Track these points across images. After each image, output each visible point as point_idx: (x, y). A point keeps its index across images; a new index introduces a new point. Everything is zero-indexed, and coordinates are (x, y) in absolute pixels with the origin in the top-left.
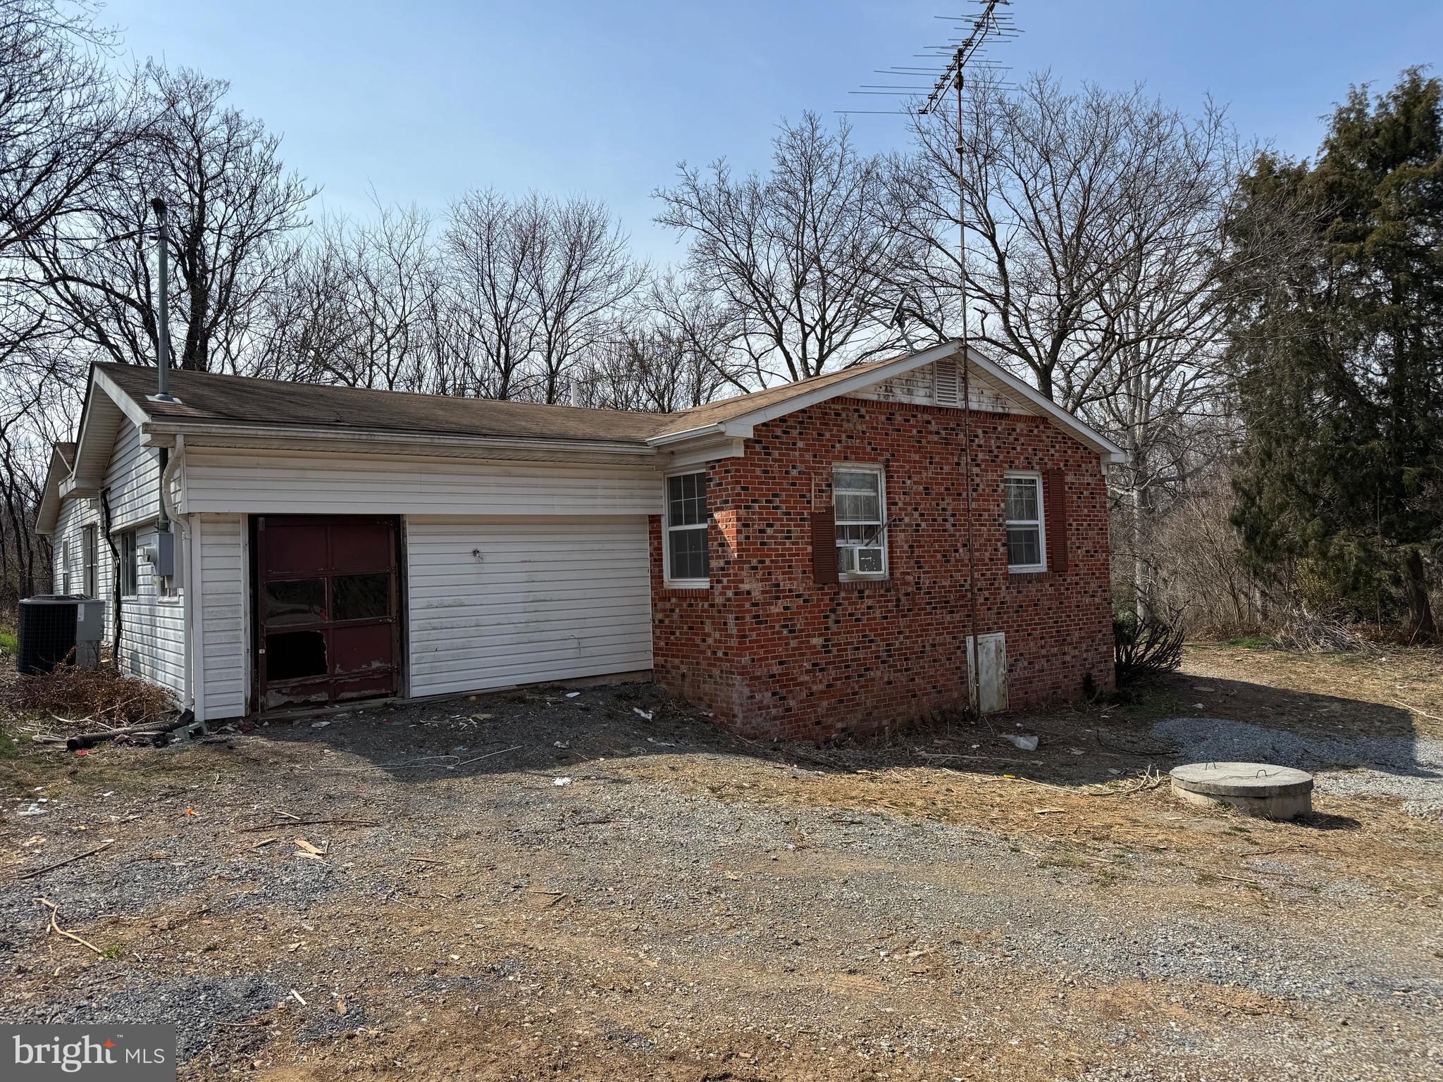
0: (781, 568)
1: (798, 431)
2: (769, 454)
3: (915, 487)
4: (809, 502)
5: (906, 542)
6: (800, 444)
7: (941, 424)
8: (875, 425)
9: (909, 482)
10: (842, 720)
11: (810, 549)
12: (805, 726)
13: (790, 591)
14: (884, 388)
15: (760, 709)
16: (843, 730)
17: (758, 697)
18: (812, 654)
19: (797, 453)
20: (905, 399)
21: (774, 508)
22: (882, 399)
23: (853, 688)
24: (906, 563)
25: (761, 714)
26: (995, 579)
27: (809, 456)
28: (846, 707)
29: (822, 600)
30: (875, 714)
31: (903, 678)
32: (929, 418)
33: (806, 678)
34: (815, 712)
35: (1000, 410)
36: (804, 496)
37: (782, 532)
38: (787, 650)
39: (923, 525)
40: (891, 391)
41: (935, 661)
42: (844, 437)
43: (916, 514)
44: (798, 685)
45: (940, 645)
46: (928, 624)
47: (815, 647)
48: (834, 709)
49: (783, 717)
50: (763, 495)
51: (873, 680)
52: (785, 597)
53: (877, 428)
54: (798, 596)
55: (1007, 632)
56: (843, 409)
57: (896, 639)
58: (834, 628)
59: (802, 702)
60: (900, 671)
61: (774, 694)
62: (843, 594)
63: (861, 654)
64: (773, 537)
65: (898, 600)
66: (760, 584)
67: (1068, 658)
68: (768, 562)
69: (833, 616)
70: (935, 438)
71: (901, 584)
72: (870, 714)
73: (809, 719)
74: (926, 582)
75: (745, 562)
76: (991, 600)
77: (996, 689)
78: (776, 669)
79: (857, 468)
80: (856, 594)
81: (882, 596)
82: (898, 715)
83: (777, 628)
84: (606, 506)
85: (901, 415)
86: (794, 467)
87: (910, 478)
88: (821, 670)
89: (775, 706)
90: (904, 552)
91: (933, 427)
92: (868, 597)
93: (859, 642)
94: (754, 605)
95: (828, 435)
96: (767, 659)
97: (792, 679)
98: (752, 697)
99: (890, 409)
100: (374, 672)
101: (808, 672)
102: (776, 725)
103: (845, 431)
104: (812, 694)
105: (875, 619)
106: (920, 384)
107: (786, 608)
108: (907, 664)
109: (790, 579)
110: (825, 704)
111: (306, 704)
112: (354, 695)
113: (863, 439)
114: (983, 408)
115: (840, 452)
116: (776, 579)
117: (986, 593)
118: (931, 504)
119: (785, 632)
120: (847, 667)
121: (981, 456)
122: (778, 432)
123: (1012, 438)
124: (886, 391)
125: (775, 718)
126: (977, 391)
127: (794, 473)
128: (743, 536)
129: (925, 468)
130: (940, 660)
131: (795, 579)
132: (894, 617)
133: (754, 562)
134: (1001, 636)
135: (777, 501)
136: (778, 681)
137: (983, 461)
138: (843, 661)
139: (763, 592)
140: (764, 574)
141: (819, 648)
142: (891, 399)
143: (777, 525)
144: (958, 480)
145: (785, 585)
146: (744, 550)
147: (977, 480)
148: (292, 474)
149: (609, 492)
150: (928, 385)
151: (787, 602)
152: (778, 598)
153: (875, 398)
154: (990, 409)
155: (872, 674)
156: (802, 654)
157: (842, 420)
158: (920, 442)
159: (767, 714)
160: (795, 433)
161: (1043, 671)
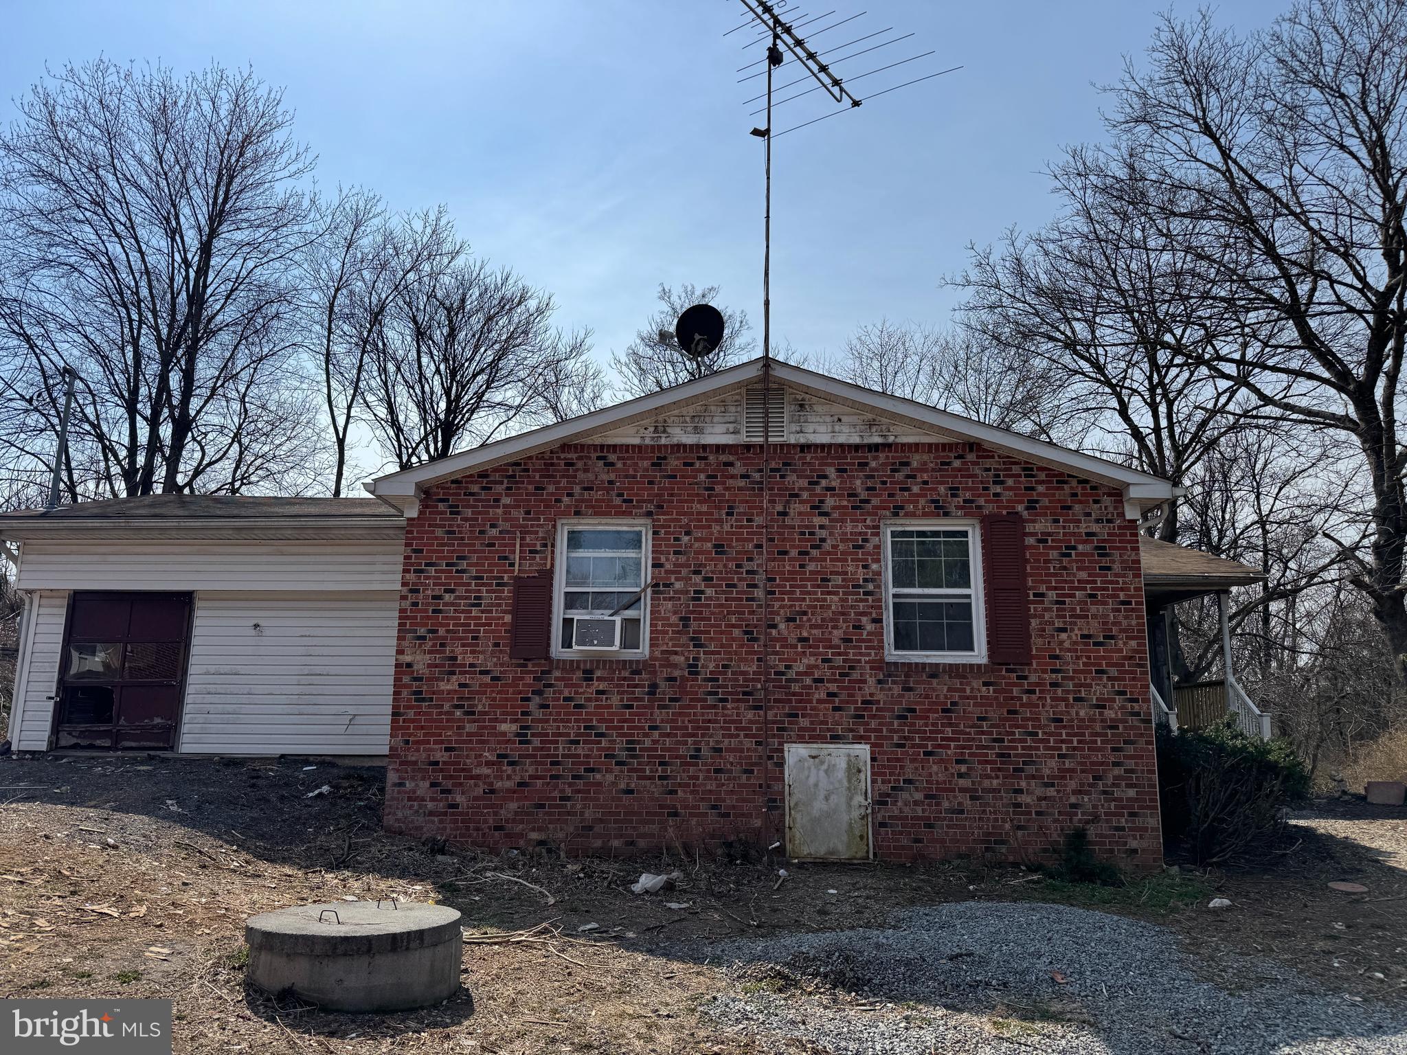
0: (460, 639)
1: (505, 485)
2: (458, 513)
3: (697, 545)
4: (512, 565)
5: (675, 613)
6: (506, 500)
7: (752, 464)
8: (631, 472)
9: (686, 539)
10: (540, 829)
11: (508, 618)
12: (477, 829)
13: (471, 665)
14: (652, 429)
15: (410, 799)
16: (541, 843)
17: (409, 785)
18: (499, 742)
19: (500, 511)
20: (689, 439)
21: (457, 571)
22: (648, 441)
23: (563, 791)
24: (671, 639)
25: (412, 806)
26: (851, 668)
27: (519, 514)
28: (546, 813)
29: (522, 679)
30: (598, 828)
31: (656, 788)
32: (731, 458)
33: (486, 771)
34: (496, 814)
35: (877, 440)
36: (506, 558)
37: (466, 598)
38: (460, 735)
39: (710, 592)
40: (664, 431)
41: (717, 771)
42: (577, 490)
43: (697, 579)
44: (472, 778)
45: (729, 750)
46: (709, 721)
47: (504, 734)
48: (528, 814)
49: (445, 814)
50: (444, 558)
51: (599, 784)
52: (461, 673)
53: (634, 477)
54: (487, 672)
55: (873, 745)
56: (580, 458)
57: (646, 735)
58: (538, 714)
59: (476, 799)
60: (650, 778)
61: (433, 785)
62: (557, 674)
63: (581, 750)
64: (452, 604)
65: (654, 686)
66: (428, 656)
67: (1024, 799)
68: (442, 632)
69: (537, 699)
70: (742, 483)
71: (661, 666)
72: (590, 828)
73: (485, 821)
74: (709, 665)
75: (409, 631)
76: (844, 696)
77: (845, 826)
78: (441, 756)
79: (607, 524)
80: (580, 674)
81: (624, 679)
82: (639, 836)
83: (447, 707)
84: (382, 582)
85: (678, 458)
86: (493, 526)
87: (687, 533)
88: (511, 764)
89: (432, 800)
90: (670, 625)
91: (739, 468)
92: (599, 679)
93: (578, 735)
94: (416, 679)
95: (551, 488)
96: (428, 742)
97: (463, 770)
98: (401, 784)
99: (658, 455)
100: (154, 727)
101: (489, 764)
102: (433, 822)
103: (581, 482)
104: (492, 791)
105: (610, 707)
106: (715, 419)
107: (460, 685)
108: (664, 771)
109: (473, 652)
110: (513, 806)
111: (91, 747)
112: (133, 744)
113: (608, 490)
114: (841, 439)
115: (568, 506)
116: (453, 651)
117: (833, 687)
118: (725, 566)
119: (458, 713)
120: (558, 763)
121: (830, 502)
122: (475, 488)
123: (899, 476)
124: (656, 431)
125: (431, 814)
126: (828, 419)
127: (494, 532)
128: (408, 603)
129: (720, 521)
130: (730, 771)
131: (479, 652)
132: (645, 707)
133: (422, 631)
134: (863, 751)
135: (464, 565)
136: (442, 770)
137: (834, 508)
138: (548, 756)
139: (429, 666)
140: (434, 645)
141: (510, 736)
142: (663, 441)
143: (461, 591)
144: (779, 534)
145: (465, 658)
146: (407, 618)
147: (823, 533)
148: (96, 558)
149: (386, 568)
150: (732, 419)
151: (466, 679)
152: (453, 673)
153: (637, 441)
154: (856, 440)
155: (598, 776)
156: (483, 742)
157: (577, 470)
158: (712, 489)
159: (420, 807)
160: (499, 489)
161: (962, 812)
